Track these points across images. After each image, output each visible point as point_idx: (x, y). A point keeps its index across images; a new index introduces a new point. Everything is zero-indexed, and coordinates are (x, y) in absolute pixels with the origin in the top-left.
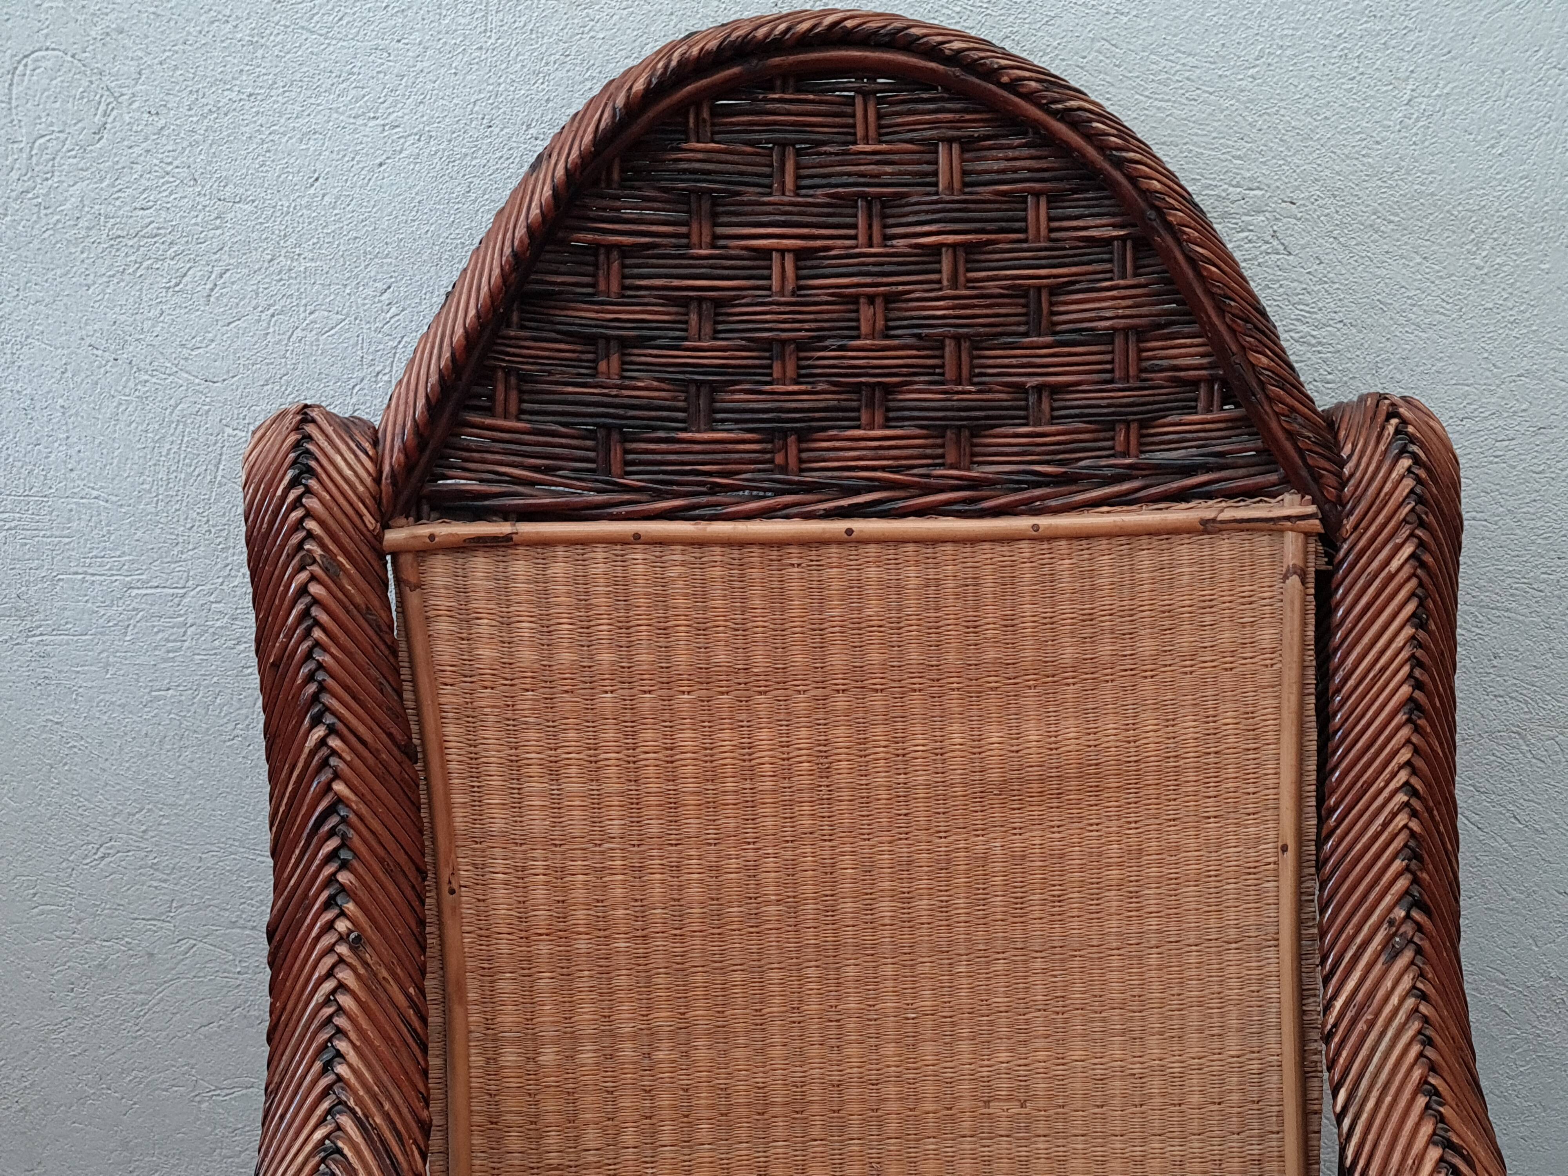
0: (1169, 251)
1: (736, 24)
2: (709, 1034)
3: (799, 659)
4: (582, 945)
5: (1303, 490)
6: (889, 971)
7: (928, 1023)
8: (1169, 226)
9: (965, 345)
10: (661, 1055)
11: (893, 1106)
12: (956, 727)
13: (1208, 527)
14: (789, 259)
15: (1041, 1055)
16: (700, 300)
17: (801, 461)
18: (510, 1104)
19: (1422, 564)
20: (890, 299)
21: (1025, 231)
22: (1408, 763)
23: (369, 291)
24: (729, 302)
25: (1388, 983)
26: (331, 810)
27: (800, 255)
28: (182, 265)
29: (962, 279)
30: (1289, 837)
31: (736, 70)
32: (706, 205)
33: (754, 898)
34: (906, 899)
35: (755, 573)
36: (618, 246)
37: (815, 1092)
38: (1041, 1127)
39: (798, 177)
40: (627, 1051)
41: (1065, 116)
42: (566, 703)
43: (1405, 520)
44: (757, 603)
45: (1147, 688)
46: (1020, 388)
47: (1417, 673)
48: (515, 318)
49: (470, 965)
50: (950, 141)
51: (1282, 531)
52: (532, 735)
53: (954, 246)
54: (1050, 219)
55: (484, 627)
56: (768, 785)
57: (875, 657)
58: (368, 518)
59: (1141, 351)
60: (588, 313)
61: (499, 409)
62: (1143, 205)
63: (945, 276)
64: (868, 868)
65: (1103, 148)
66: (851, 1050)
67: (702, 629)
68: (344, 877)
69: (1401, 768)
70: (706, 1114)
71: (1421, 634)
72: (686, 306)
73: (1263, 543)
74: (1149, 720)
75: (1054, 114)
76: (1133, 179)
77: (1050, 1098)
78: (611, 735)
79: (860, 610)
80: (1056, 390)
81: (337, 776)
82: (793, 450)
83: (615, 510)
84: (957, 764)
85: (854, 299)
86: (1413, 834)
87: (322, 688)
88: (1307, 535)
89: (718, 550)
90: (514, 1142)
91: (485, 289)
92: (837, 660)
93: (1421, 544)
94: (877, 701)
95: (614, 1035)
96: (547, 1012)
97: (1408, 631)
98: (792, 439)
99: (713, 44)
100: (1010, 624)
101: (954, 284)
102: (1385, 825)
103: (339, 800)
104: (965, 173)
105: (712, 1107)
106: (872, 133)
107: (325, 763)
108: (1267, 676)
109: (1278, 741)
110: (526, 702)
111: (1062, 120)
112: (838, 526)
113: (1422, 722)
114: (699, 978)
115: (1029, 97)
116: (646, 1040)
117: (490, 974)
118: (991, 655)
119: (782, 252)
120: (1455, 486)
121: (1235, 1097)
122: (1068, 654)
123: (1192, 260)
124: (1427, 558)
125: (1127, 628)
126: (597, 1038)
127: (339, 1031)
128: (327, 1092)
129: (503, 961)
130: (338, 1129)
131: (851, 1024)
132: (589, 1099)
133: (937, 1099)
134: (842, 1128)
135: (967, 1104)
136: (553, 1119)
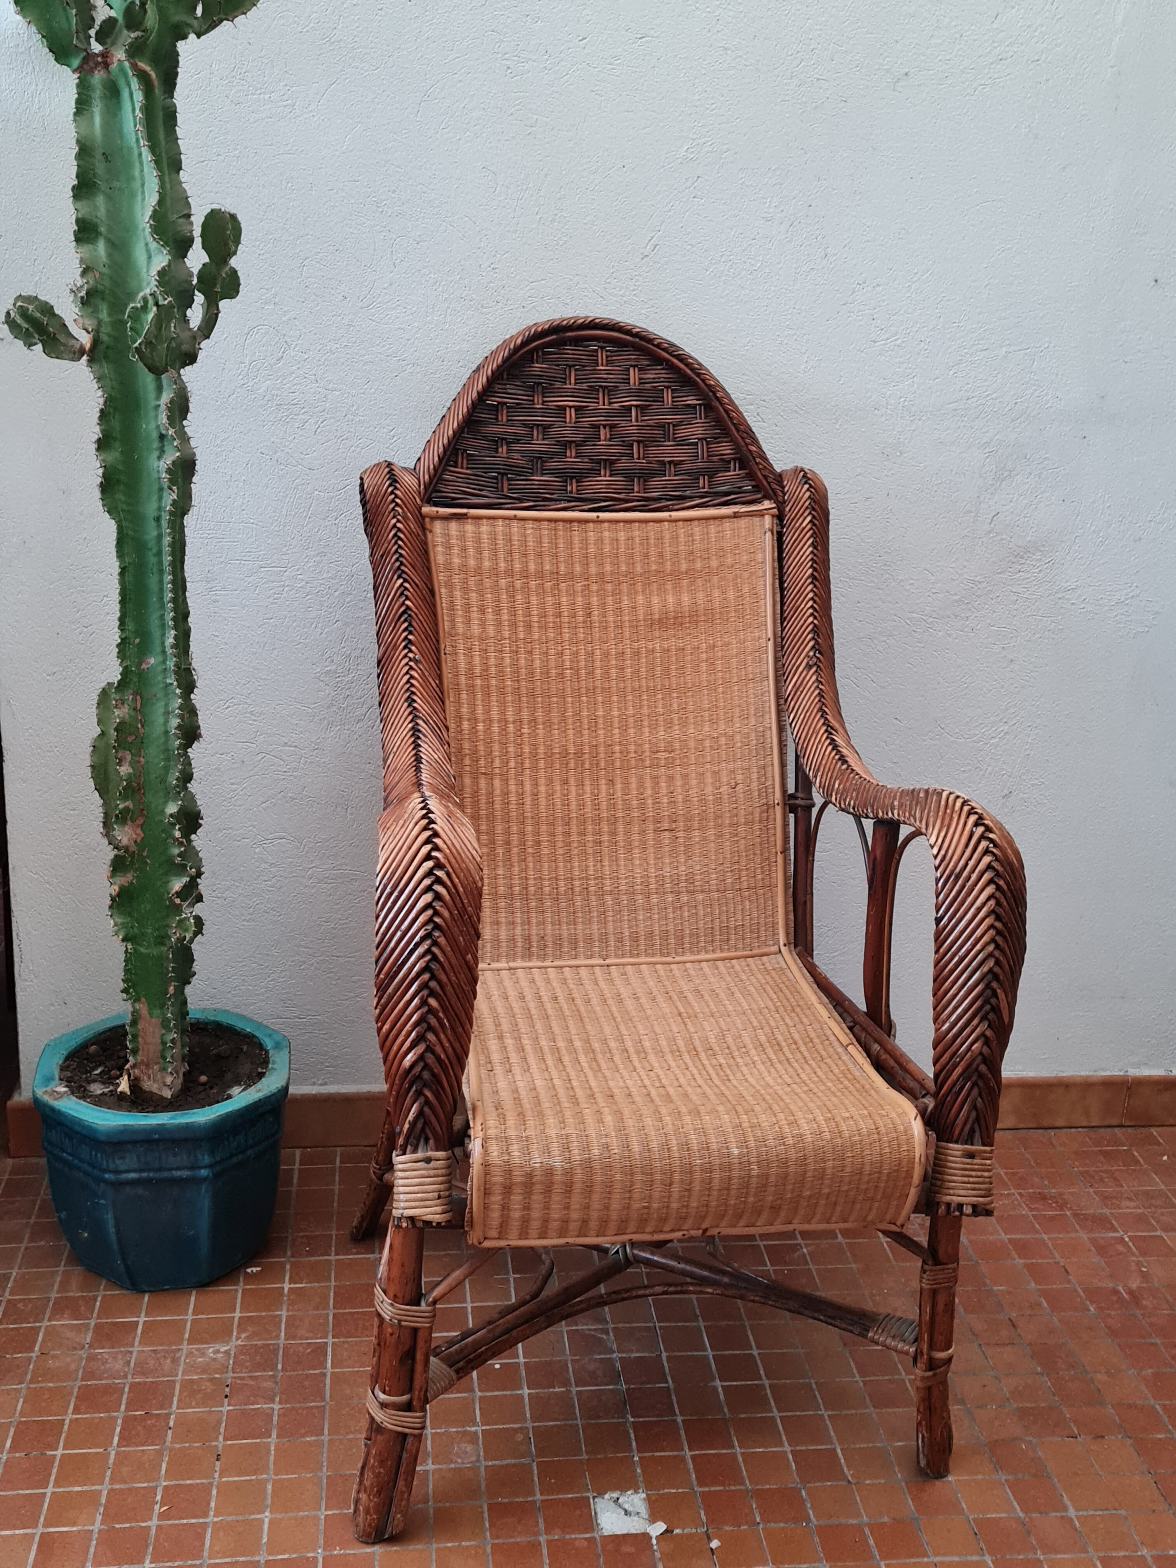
0: (717, 408)
1: (555, 320)
2: (544, 723)
3: (578, 568)
4: (493, 682)
5: (770, 499)
6: (615, 698)
7: (631, 720)
8: (717, 398)
9: (641, 445)
10: (523, 731)
11: (618, 755)
12: (641, 597)
13: (736, 515)
14: (573, 410)
15: (677, 732)
16: (538, 425)
17: (578, 490)
18: (466, 745)
19: (814, 524)
20: (612, 427)
21: (663, 402)
22: (812, 599)
23: (385, 430)
24: (550, 426)
25: (808, 678)
26: (404, 612)
27: (578, 409)
28: (306, 417)
29: (639, 419)
30: (770, 634)
31: (554, 337)
32: (540, 389)
34: (622, 668)
35: (561, 533)
36: (505, 403)
37: (587, 749)
38: (678, 762)
39: (576, 379)
40: (511, 728)
41: (678, 357)
42: (488, 583)
43: (807, 508)
44: (562, 546)
45: (715, 580)
46: (663, 463)
47: (815, 565)
48: (466, 430)
49: (450, 687)
50: (634, 366)
51: (763, 515)
52: (474, 595)
53: (636, 406)
54: (673, 397)
55: (456, 551)
56: (566, 620)
57: (608, 568)
58: (418, 500)
59: (708, 448)
60: (495, 429)
61: (459, 465)
62: (707, 390)
63: (633, 420)
64: (606, 655)
65: (692, 370)
66: (601, 732)
67: (540, 555)
68: (410, 637)
69: (810, 600)
70: (543, 756)
71: (815, 551)
72: (532, 428)
73: (757, 520)
74: (716, 593)
75: (674, 356)
76: (703, 381)
77: (681, 750)
78: (504, 597)
79: (602, 549)
80: (676, 464)
81: (407, 598)
82: (574, 485)
83: (506, 506)
84: (641, 612)
85: (598, 427)
86: (815, 625)
87: (402, 564)
88: (773, 516)
89: (546, 523)
90: (467, 761)
91: (461, 417)
92: (593, 570)
93: (814, 517)
94: (609, 587)
95: (506, 722)
96: (480, 710)
97: (811, 549)
98: (574, 481)
99: (546, 327)
100: (661, 555)
101: (637, 421)
102: (805, 621)
103: (408, 608)
104: (640, 379)
105: (545, 753)
106: (604, 363)
107: (402, 594)
108: (760, 573)
109: (765, 598)
110: (472, 582)
111: (678, 359)
112: (593, 515)
113: (817, 583)
114: (540, 699)
115: (664, 350)
116: (518, 723)
117: (459, 692)
118: (654, 568)
119: (570, 407)
120: (826, 498)
121: (754, 742)
122: (684, 567)
123: (726, 411)
124: (816, 522)
125: (706, 556)
126: (499, 721)
127: (413, 693)
128: (411, 713)
129: (463, 687)
130: (417, 724)
131: (600, 721)
132: (496, 747)
133: (635, 752)
134: (597, 765)
135: (647, 754)
136: (482, 753)
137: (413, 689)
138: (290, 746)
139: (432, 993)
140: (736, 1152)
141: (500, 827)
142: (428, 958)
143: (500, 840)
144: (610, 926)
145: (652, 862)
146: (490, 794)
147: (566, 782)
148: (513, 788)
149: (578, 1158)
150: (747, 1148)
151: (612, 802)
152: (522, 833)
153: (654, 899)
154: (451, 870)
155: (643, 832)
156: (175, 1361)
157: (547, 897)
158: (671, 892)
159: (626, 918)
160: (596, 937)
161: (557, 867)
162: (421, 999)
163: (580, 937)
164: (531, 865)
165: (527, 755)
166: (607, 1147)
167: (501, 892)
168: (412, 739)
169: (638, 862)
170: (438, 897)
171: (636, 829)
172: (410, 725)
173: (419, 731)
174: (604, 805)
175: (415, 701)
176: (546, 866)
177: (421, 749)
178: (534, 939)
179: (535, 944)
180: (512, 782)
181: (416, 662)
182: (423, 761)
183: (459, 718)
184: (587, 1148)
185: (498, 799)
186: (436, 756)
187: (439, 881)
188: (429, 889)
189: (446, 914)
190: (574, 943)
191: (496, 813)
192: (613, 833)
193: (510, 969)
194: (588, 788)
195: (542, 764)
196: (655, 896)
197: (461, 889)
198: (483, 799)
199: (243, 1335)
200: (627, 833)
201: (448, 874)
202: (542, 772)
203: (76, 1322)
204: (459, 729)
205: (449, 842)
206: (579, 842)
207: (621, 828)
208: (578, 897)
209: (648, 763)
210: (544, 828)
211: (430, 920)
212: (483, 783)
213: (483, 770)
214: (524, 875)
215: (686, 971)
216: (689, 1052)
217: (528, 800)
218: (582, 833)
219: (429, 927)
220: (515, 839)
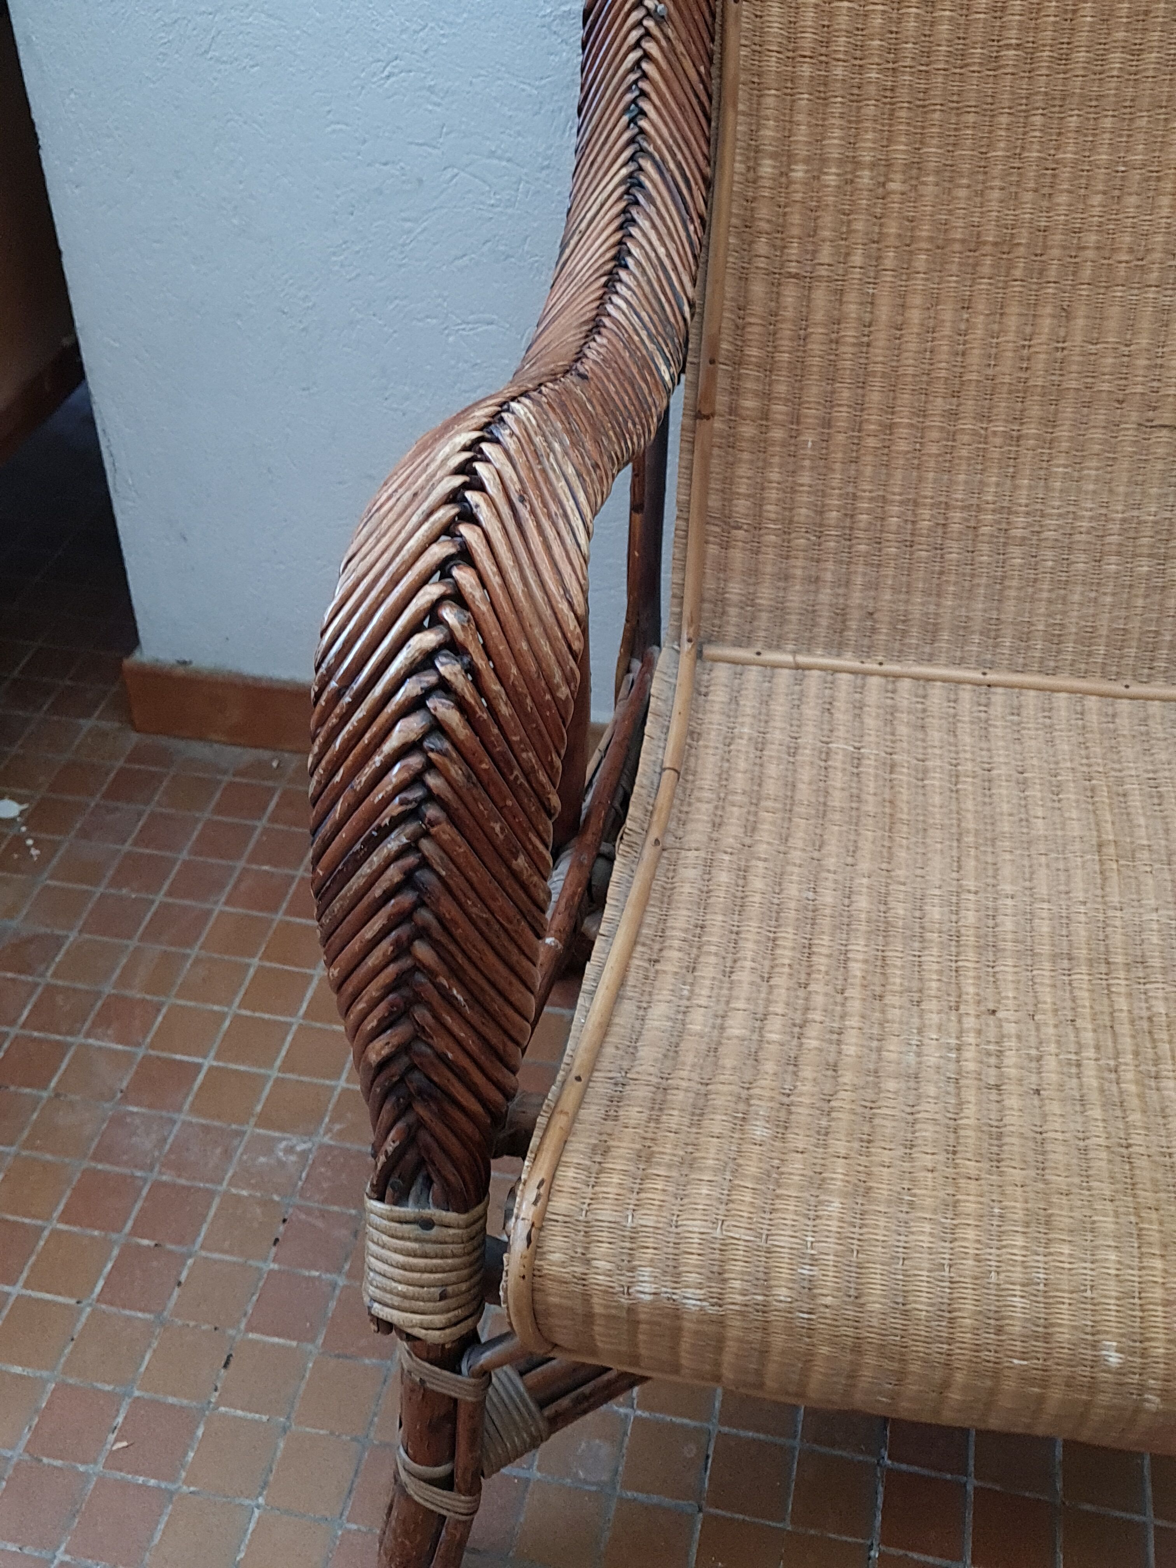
2: (937, 172)
4: (839, 71)
6: (1108, 122)
7: (1136, 176)
10: (892, 186)
11: (1090, 254)
18: (764, 211)
33: (995, 41)
34: (1136, 52)
37: (1023, 236)
40: (865, 178)
49: (743, 77)
66: (1062, 199)
70: (924, 245)
90: (762, 246)
95: (857, 163)
96: (802, 134)
105: (931, 239)
114: (937, 115)
116: (882, 169)
117: (758, 89)
126: (841, 162)
127: (643, 94)
128: (632, 141)
129: (770, 79)
130: (640, 169)
131: (1065, 173)
132: (827, 219)
133: (1131, 251)
134: (1041, 272)
135: (1157, 256)
136: (795, 231)
137: (644, 85)
138: (500, 158)
139: (422, 933)
140: (1114, 1359)
141: (815, 390)
142: (411, 860)
143: (812, 413)
144: (1010, 607)
145: (1121, 489)
146: (803, 320)
147: (967, 306)
148: (852, 309)
149: (739, 1298)
150: (1143, 1356)
151: (1059, 355)
152: (860, 406)
153: (1111, 566)
154: (481, 662)
155: (1113, 426)
156: (228, 1154)
157: (891, 537)
158: (1149, 555)
159: (1045, 595)
160: (977, 625)
161: (920, 479)
162: (397, 943)
163: (946, 619)
164: (868, 471)
165: (892, 241)
166: (810, 1287)
167: (802, 519)
168: (622, 205)
169: (1091, 487)
170: (437, 727)
171: (1100, 417)
172: (624, 172)
173: (641, 185)
174: (1040, 363)
175: (642, 113)
176: (899, 475)
177: (634, 231)
178: (855, 614)
179: (853, 625)
180: (852, 297)
181: (660, 20)
182: (630, 262)
183: (754, 153)
184: (765, 1282)
185: (818, 332)
186: (662, 251)
187: (443, 686)
188: (417, 704)
189: (456, 772)
190: (932, 632)
191: (809, 361)
192: (1051, 422)
193: (798, 667)
194: (1012, 322)
195: (921, 261)
196: (1114, 559)
197: (505, 710)
198: (786, 330)
199: (337, 1127)
200: (1081, 424)
201: (471, 670)
202: (919, 283)
203: (120, 1047)
204: (751, 175)
205: (495, 580)
206: (975, 433)
207: (1068, 411)
208: (955, 544)
209: (1153, 276)
210: (905, 398)
211: (416, 779)
212: (790, 294)
213: (793, 268)
214: (850, 489)
215: (1144, 721)
216: (1090, 962)
217: (881, 338)
218: (985, 417)
219: (417, 793)
220: (842, 415)
